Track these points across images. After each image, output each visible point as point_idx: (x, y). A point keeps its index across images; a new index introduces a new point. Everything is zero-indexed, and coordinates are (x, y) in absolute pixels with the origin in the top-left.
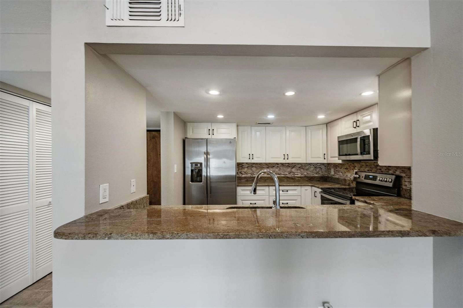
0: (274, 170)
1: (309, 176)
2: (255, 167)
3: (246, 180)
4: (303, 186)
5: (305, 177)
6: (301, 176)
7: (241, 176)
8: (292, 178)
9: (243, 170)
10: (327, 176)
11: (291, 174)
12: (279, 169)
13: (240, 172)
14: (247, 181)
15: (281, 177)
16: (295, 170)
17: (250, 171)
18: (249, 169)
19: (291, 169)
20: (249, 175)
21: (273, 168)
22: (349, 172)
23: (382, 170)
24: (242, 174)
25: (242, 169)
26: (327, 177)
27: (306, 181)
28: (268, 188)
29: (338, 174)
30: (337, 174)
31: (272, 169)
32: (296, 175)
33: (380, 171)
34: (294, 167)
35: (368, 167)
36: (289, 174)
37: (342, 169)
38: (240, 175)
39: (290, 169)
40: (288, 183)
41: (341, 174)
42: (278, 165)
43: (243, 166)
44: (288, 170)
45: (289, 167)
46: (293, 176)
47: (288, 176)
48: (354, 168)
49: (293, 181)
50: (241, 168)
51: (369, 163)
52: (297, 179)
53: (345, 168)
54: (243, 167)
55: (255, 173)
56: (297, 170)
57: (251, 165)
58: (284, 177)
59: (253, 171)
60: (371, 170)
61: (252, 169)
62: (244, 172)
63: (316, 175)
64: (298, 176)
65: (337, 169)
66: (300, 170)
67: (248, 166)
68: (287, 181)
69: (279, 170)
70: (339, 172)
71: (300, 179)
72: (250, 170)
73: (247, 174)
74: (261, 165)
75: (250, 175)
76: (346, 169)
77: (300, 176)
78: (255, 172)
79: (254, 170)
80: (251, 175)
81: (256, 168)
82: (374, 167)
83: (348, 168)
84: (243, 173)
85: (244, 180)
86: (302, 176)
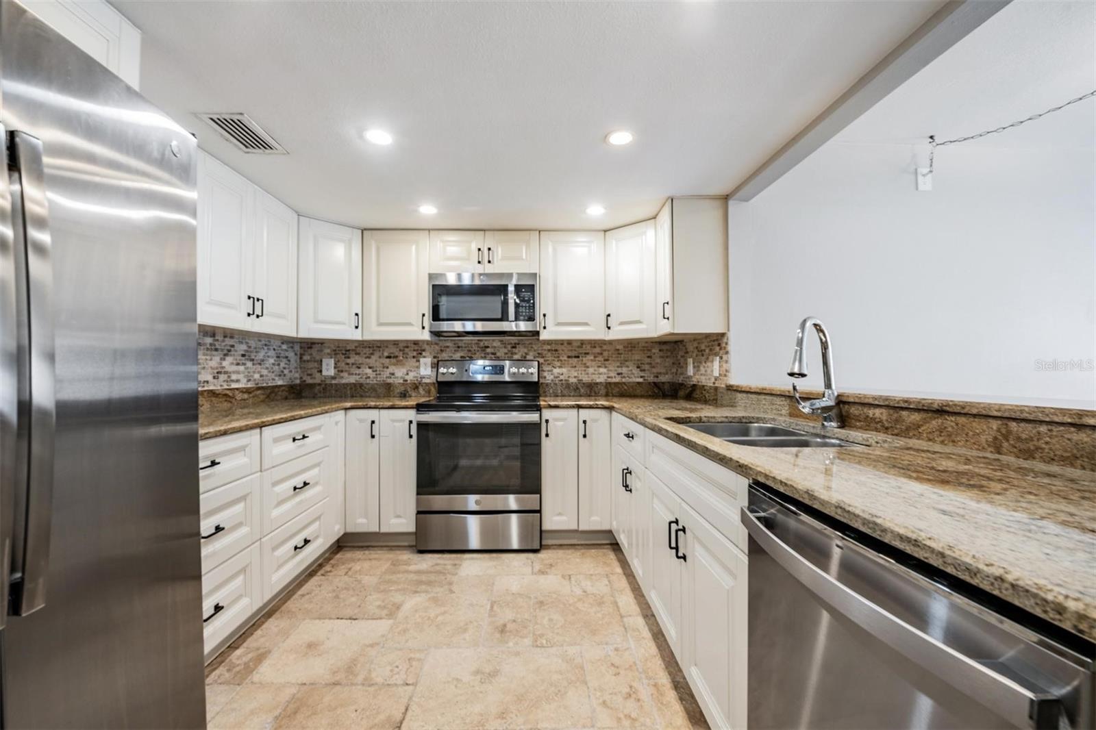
1: (265, 385)
6: (247, 386)
10: (298, 382)
11: (222, 377)
16: (232, 364)
19: (221, 359)
22: (399, 363)
23: (498, 354)
26: (300, 385)
29: (351, 372)
30: (349, 374)
32: (233, 381)
33: (493, 356)
34: (229, 351)
35: (462, 350)
36: (214, 378)
37: (374, 358)
39: (217, 359)
41: (369, 371)
44: (210, 364)
45: (216, 350)
46: (226, 387)
47: (211, 388)
48: (421, 354)
51: (464, 342)
53: (386, 354)
56: (238, 364)
60: (470, 355)
63: (279, 380)
64: (241, 385)
65: (350, 361)
70: (359, 368)
76: (389, 357)
77: (244, 386)
82: (478, 351)
83: (397, 354)
86: (250, 385)
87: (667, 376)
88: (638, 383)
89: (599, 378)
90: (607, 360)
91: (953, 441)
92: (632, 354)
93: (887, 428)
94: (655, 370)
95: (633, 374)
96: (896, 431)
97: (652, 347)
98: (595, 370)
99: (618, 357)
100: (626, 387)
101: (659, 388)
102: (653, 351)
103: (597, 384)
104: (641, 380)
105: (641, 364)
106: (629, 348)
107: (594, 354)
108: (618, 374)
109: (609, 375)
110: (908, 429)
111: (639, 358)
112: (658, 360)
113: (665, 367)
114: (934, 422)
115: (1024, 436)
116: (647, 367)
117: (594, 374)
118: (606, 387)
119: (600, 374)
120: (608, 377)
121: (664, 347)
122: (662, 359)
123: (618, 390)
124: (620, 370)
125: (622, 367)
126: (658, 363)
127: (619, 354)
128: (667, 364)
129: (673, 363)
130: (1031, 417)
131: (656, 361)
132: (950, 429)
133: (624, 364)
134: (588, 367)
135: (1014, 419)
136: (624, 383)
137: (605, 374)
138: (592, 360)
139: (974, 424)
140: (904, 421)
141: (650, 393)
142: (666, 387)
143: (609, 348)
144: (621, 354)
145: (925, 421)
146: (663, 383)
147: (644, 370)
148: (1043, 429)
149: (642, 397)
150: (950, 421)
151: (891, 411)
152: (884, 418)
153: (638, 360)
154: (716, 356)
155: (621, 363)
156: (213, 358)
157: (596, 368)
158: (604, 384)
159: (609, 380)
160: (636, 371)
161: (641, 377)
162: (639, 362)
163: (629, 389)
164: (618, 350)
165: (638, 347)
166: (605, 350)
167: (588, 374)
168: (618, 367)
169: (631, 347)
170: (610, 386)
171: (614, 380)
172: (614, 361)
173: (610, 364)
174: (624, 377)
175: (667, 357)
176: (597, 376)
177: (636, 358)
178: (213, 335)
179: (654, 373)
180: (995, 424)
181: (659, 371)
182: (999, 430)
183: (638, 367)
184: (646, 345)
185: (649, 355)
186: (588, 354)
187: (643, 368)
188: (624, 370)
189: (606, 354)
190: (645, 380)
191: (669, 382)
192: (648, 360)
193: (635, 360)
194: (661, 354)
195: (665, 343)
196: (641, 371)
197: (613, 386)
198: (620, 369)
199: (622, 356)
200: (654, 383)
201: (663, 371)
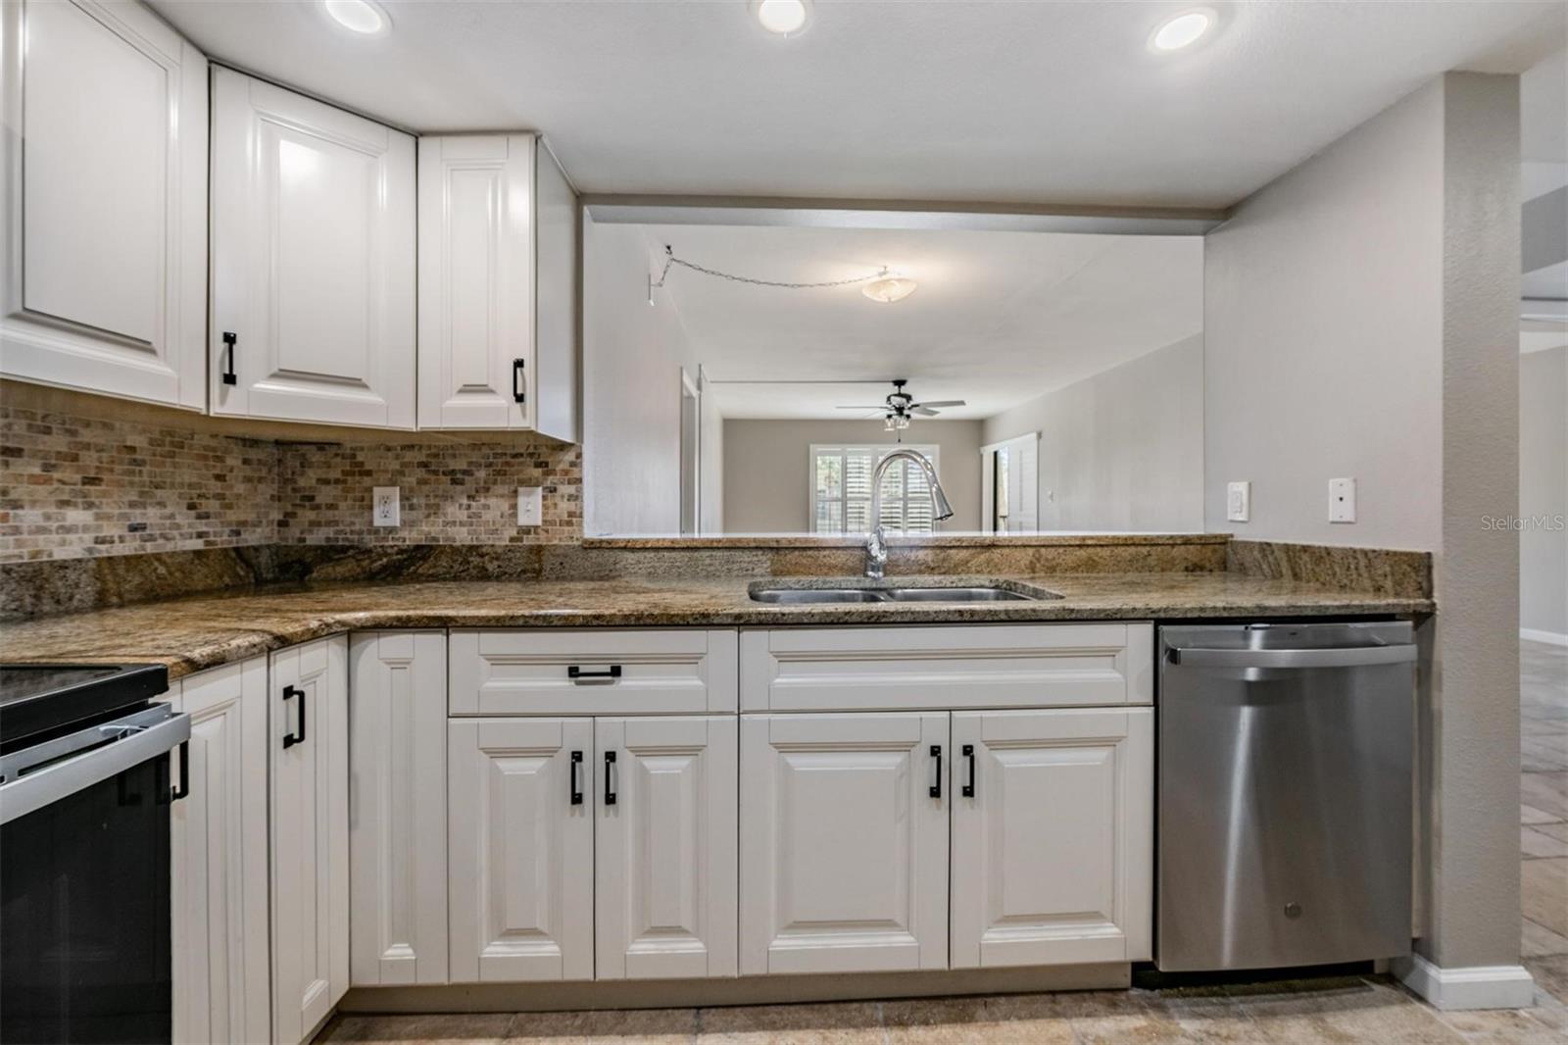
87: (259, 530)
88: (198, 553)
89: (63, 543)
90: (89, 481)
91: (999, 570)
92: (175, 465)
93: (933, 569)
94: (232, 516)
95: (178, 527)
96: (943, 570)
97: (227, 451)
98: (47, 517)
99: (132, 473)
100: (162, 570)
101: (249, 565)
102: (230, 461)
103: (63, 566)
104: (198, 544)
105: (199, 496)
106: (167, 448)
107: (46, 455)
108: (133, 529)
109: (103, 534)
110: (956, 566)
111: (195, 480)
112: (241, 488)
113: (257, 505)
114: (982, 556)
115: (1050, 557)
116: (213, 506)
117: (41, 530)
118: (98, 576)
119: (68, 530)
120: (99, 541)
121: (254, 454)
122: (249, 485)
123: (137, 580)
124: (137, 516)
125: (144, 506)
126: (238, 496)
127: (135, 462)
128: (259, 499)
129: (272, 496)
130: (1057, 543)
131: (236, 491)
132: (996, 560)
133: (153, 496)
134: (16, 505)
135: (1043, 546)
136: (158, 557)
137: (86, 529)
138: (34, 480)
139: (1016, 554)
140: (951, 558)
141: (227, 580)
142: (264, 558)
143: (102, 441)
144: (143, 463)
145: (973, 556)
146: (256, 549)
147: (207, 516)
148: (1061, 550)
149: (207, 593)
150: (996, 554)
151: (938, 552)
152: (929, 559)
153: (190, 486)
154: (538, 486)
155: (142, 494)
157: (53, 510)
158: (92, 565)
159: (104, 550)
160: (185, 518)
161: (200, 535)
162: (194, 492)
163: (171, 574)
164: (132, 449)
165: (191, 447)
166: (87, 446)
167: (16, 530)
168: (132, 505)
169: (172, 444)
170: (113, 570)
171: (119, 550)
172: (120, 485)
173: (104, 494)
174: (151, 538)
175: (260, 480)
176: (56, 537)
177: (187, 479)
179: (229, 524)
180: (1030, 551)
181: (242, 518)
182: (1034, 556)
183: (191, 507)
184: (213, 443)
185: (217, 472)
186: (17, 452)
187: (203, 510)
188: (151, 515)
189: (90, 459)
190: (207, 543)
191: (268, 546)
192: (216, 487)
193: (182, 485)
194: (248, 471)
195: (254, 443)
196: (199, 517)
197: (121, 570)
198: (138, 511)
199: (146, 469)
200: (237, 550)
201: (251, 517)
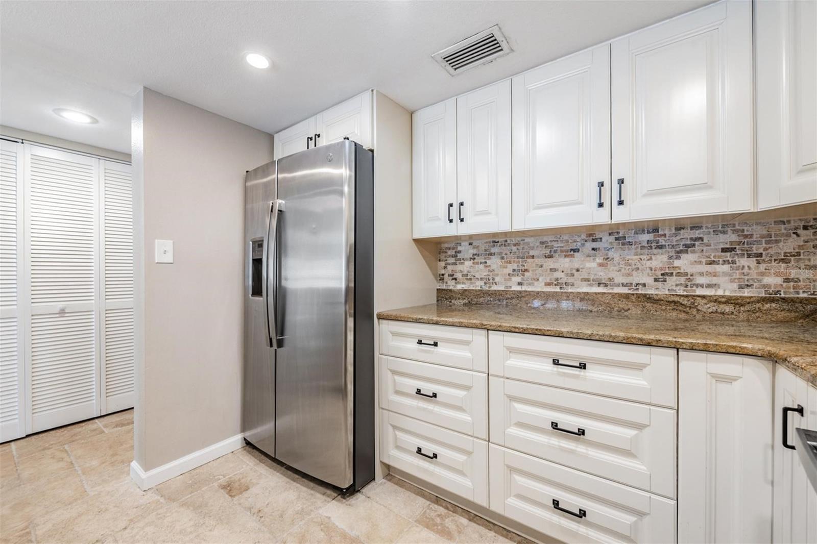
0: (577, 266)
2: (500, 253)
3: (466, 301)
4: (692, 348)
5: (764, 300)
6: (738, 294)
7: (451, 288)
8: (674, 303)
9: (459, 267)
11: (672, 281)
12: (599, 260)
13: (450, 275)
14: (469, 305)
15: (613, 295)
17: (480, 271)
18: (477, 263)
19: (671, 258)
20: (478, 285)
21: (572, 256)
24: (455, 279)
25: (455, 264)
27: (777, 322)
28: (484, 339)
31: (567, 260)
32: (697, 286)
34: (690, 246)
36: (656, 280)
38: (451, 285)
39: (665, 258)
40: (649, 324)
42: (595, 245)
43: (460, 252)
44: (648, 264)
45: (661, 247)
49: (683, 316)
50: (452, 260)
52: (713, 307)
54: (459, 256)
55: (497, 279)
56: (711, 263)
57: (486, 250)
58: (627, 297)
59: (489, 271)
61: (489, 262)
62: (463, 275)
64: (720, 292)
66: (734, 262)
67: (475, 251)
68: (646, 316)
69: (601, 265)
71: (728, 309)
72: (482, 266)
73: (471, 279)
74: (520, 247)
75: (482, 283)
78: (497, 275)
79: (494, 267)
80: (485, 283)
81: (503, 258)
84: (458, 275)
85: (462, 302)
86: (746, 293)
156: (653, 257)
178: (656, 230)
